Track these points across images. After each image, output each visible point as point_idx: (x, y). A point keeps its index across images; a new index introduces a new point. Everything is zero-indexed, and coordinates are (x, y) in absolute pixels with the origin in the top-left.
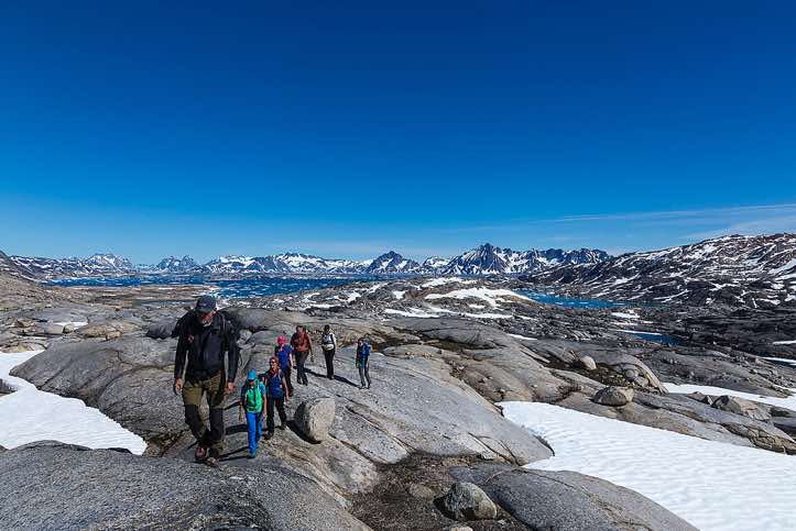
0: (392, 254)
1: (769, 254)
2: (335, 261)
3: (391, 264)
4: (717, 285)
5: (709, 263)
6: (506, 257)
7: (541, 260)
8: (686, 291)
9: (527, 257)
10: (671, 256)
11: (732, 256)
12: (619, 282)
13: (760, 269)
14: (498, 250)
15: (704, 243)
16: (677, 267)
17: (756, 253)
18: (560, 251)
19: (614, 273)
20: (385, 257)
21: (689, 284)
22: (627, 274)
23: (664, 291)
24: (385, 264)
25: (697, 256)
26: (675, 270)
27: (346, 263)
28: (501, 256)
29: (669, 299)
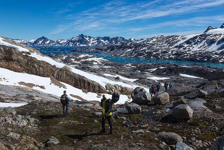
0: (43, 38)
1: (170, 42)
2: (17, 40)
3: (43, 42)
4: (154, 53)
5: (154, 45)
6: (89, 39)
7: (102, 40)
8: (146, 54)
9: (97, 40)
10: (144, 42)
11: (160, 42)
12: (128, 50)
13: (167, 47)
14: (86, 37)
15: (154, 38)
16: (145, 46)
17: (167, 41)
18: (109, 37)
19: (127, 48)
20: (40, 39)
21: (147, 52)
22: (131, 48)
23: (140, 55)
24: (41, 42)
25: (151, 42)
26: (145, 47)
27: (22, 41)
28: (87, 39)
29: (141, 57)
